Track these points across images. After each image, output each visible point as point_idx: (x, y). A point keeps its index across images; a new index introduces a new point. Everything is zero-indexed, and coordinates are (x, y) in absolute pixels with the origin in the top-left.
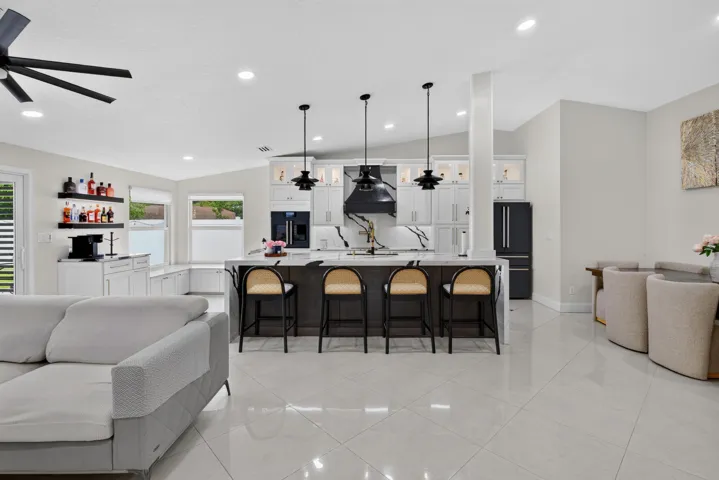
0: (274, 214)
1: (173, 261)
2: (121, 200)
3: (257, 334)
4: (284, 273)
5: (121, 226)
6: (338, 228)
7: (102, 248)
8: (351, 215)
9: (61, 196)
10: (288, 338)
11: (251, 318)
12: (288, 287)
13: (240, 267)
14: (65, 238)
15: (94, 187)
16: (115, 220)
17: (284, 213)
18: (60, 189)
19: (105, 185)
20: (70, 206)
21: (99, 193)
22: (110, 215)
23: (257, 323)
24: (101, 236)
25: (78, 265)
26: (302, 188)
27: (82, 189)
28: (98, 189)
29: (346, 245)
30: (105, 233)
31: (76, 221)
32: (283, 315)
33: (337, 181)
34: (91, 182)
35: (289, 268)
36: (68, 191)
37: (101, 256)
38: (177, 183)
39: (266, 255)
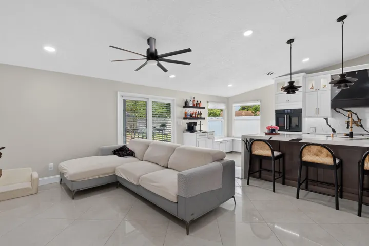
0: (277, 111)
1: (226, 136)
2: (204, 108)
3: (260, 178)
4: (274, 145)
5: (204, 119)
6: (326, 119)
7: (197, 128)
8: (338, 110)
9: (184, 107)
10: (276, 184)
11: (257, 168)
12: (276, 153)
13: (251, 140)
14: (185, 123)
15: (195, 103)
16: (202, 116)
17: (284, 111)
18: (184, 105)
19: (199, 102)
20: (187, 111)
21: (197, 105)
22: (201, 114)
23: (260, 171)
24: (196, 123)
25: (189, 133)
26: (289, 93)
27: (191, 105)
28: (196, 104)
29: (334, 131)
30: (198, 122)
31: (189, 117)
32: (273, 170)
33: (325, 86)
34: (194, 101)
35: (279, 142)
36: (186, 105)
37: (196, 131)
38: (228, 99)
39: (266, 134)
